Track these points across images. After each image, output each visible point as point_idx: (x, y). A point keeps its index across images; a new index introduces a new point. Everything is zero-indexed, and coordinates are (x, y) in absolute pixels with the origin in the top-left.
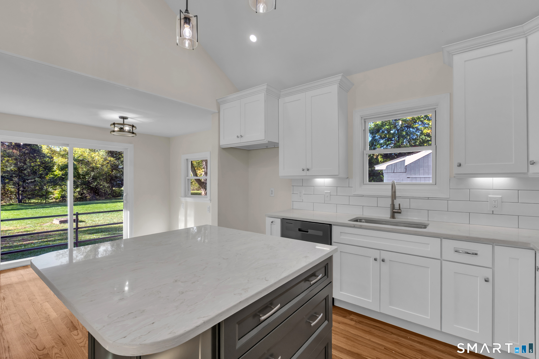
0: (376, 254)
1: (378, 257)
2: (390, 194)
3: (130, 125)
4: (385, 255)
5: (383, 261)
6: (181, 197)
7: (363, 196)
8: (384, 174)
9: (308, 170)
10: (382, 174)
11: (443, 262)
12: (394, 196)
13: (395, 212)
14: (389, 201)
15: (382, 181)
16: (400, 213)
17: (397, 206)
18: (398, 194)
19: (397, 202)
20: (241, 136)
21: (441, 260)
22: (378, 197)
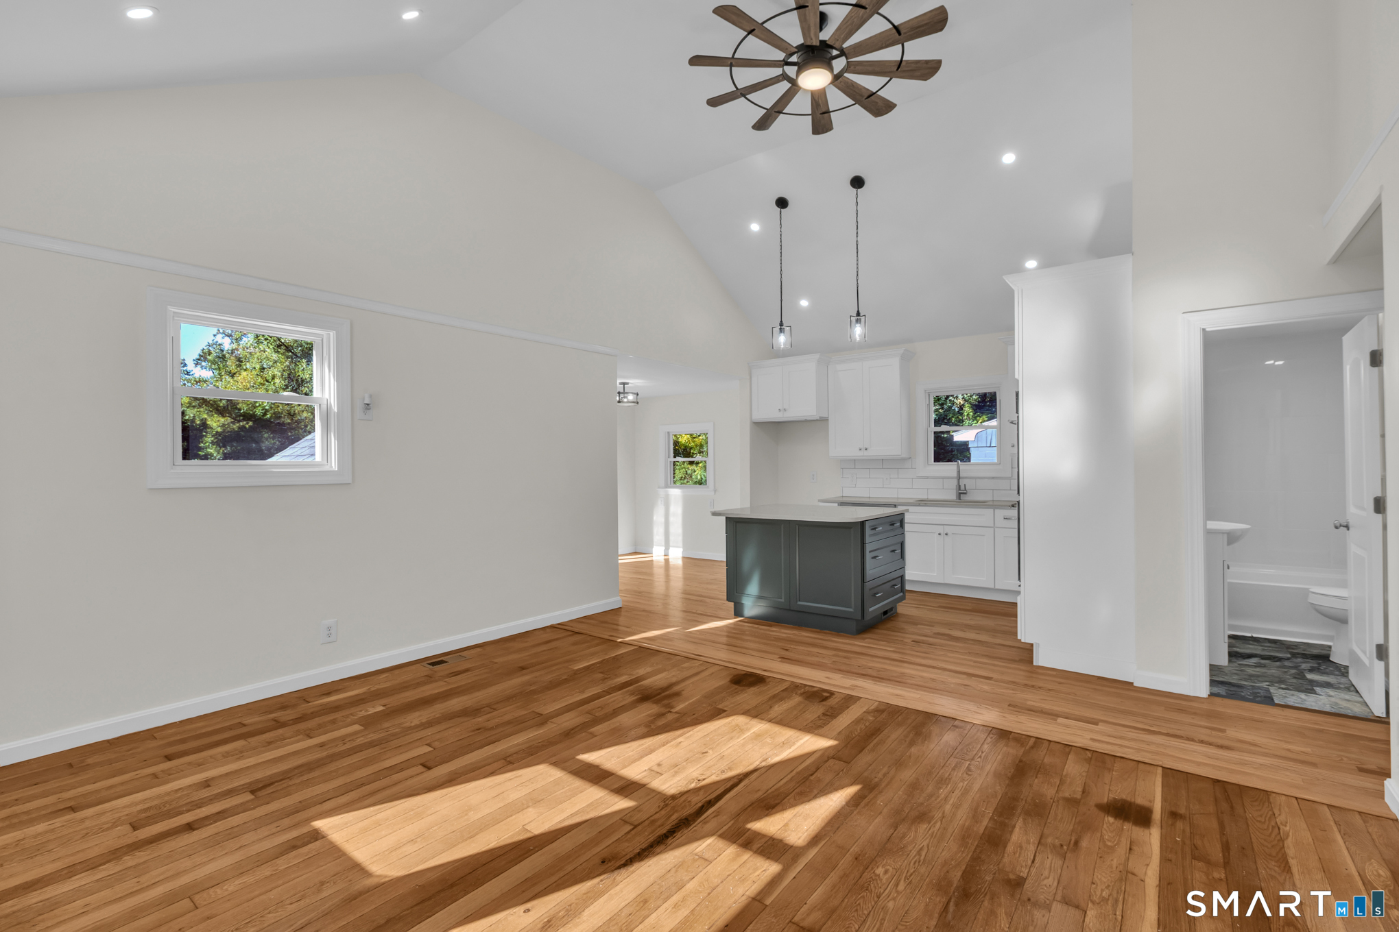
0: (940, 529)
1: (942, 532)
2: (955, 474)
3: (634, 394)
4: (948, 529)
5: (946, 534)
6: (659, 488)
7: (927, 478)
8: (972, 450)
9: (866, 449)
10: (968, 449)
11: (996, 529)
12: (959, 478)
13: (961, 493)
14: (955, 482)
15: (969, 459)
16: (965, 493)
17: (962, 488)
18: (962, 475)
19: (962, 483)
20: (785, 410)
21: (994, 527)
22: (943, 478)
